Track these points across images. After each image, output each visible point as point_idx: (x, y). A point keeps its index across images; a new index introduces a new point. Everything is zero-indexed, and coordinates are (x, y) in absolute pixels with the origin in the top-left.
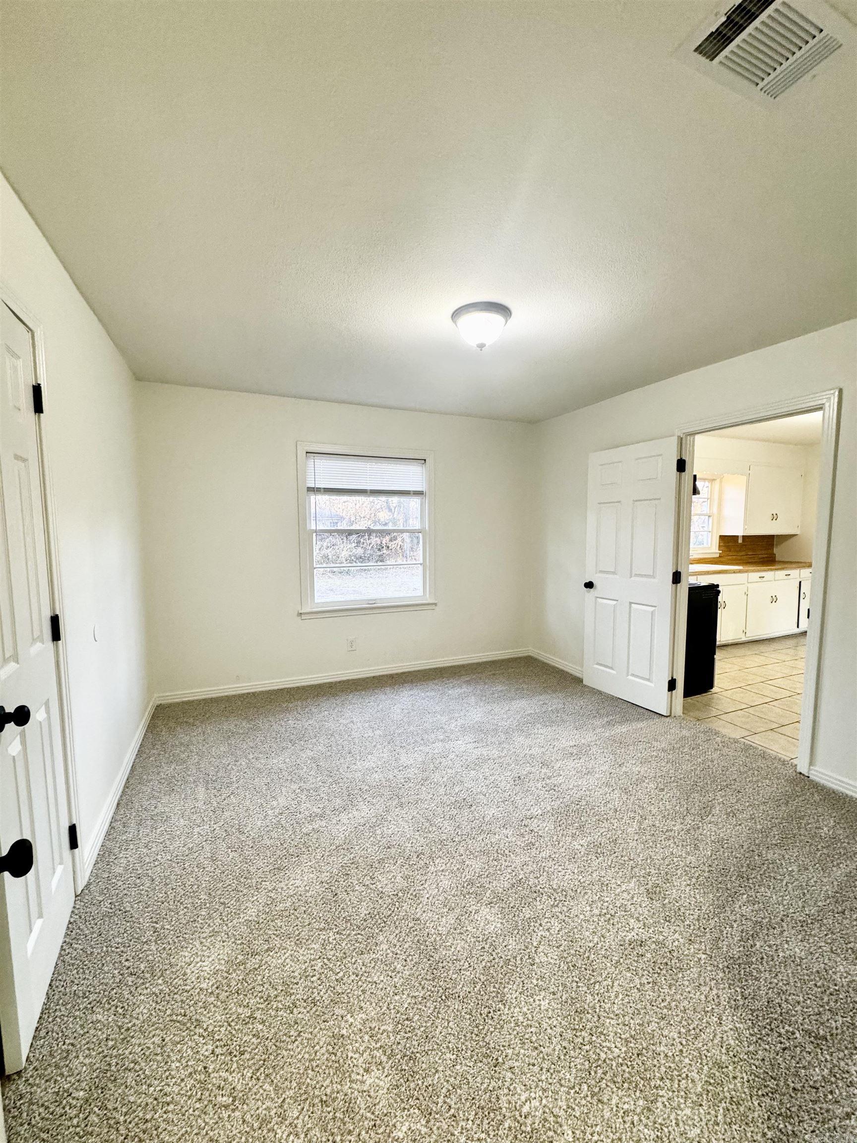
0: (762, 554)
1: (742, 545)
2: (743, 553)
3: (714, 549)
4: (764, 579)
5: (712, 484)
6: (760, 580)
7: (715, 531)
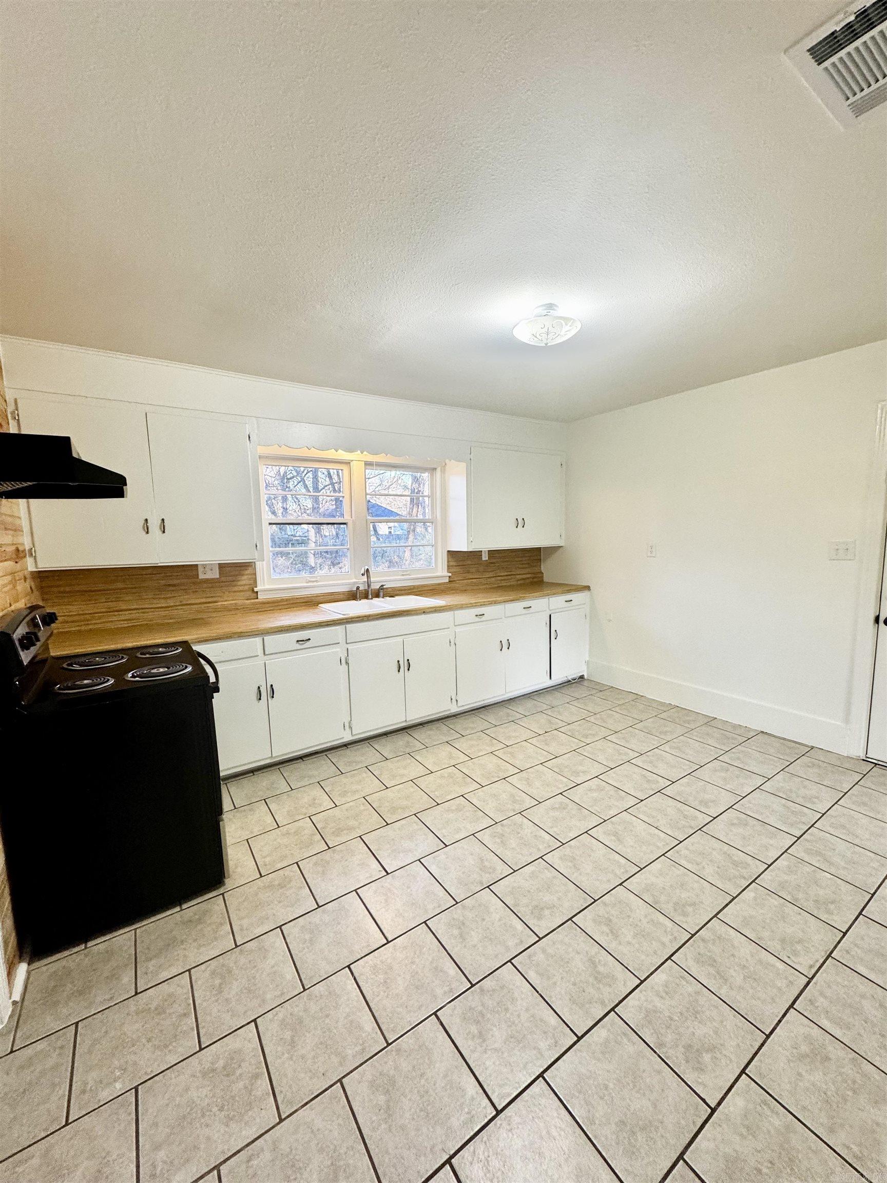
0: (523, 573)
1: (488, 564)
2: (491, 574)
3: (440, 571)
4: (483, 618)
5: (432, 475)
6: (477, 619)
7: (439, 544)
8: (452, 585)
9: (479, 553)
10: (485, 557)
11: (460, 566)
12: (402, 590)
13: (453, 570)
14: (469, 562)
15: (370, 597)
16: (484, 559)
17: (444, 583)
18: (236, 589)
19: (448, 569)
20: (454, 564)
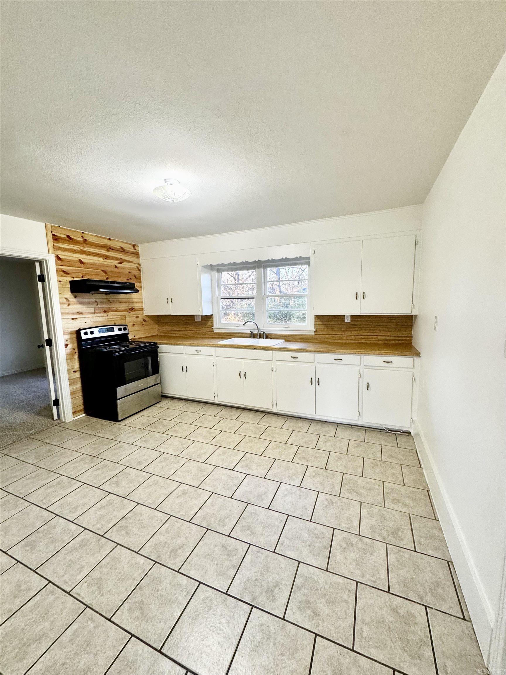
2: (351, 333)
3: (308, 327)
8: (317, 337)
9: (343, 317)
10: (348, 320)
11: (324, 325)
12: (281, 336)
13: (317, 327)
14: (333, 323)
15: (258, 337)
16: (346, 321)
17: (310, 335)
18: (206, 326)
19: (315, 326)
20: (320, 323)
